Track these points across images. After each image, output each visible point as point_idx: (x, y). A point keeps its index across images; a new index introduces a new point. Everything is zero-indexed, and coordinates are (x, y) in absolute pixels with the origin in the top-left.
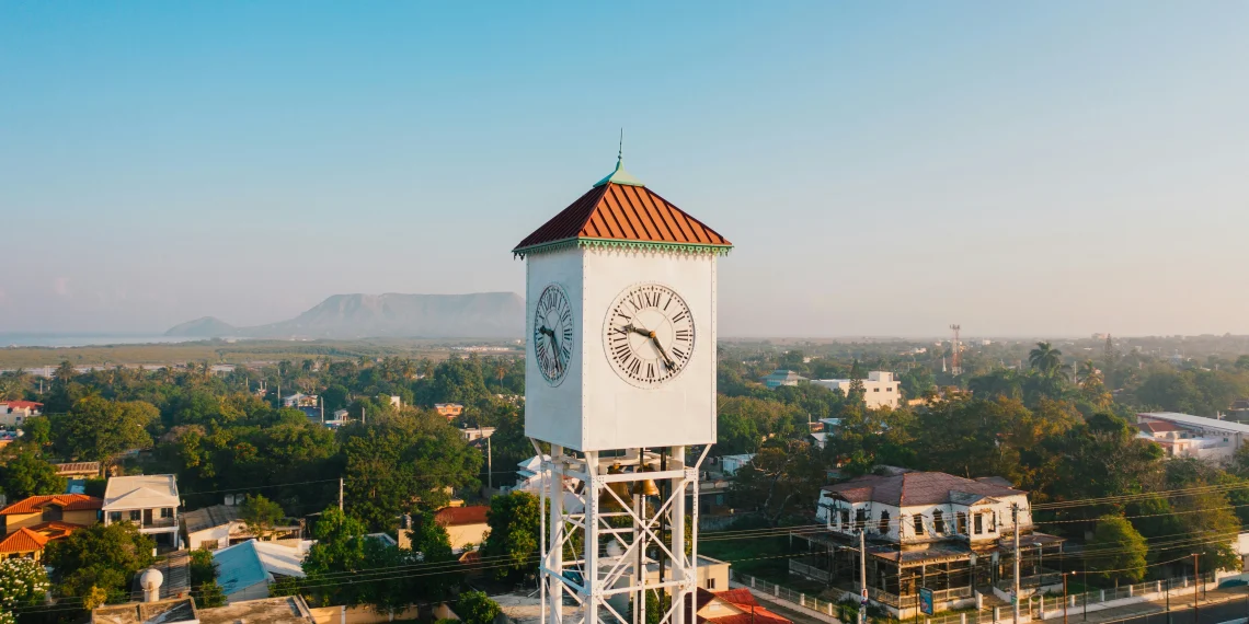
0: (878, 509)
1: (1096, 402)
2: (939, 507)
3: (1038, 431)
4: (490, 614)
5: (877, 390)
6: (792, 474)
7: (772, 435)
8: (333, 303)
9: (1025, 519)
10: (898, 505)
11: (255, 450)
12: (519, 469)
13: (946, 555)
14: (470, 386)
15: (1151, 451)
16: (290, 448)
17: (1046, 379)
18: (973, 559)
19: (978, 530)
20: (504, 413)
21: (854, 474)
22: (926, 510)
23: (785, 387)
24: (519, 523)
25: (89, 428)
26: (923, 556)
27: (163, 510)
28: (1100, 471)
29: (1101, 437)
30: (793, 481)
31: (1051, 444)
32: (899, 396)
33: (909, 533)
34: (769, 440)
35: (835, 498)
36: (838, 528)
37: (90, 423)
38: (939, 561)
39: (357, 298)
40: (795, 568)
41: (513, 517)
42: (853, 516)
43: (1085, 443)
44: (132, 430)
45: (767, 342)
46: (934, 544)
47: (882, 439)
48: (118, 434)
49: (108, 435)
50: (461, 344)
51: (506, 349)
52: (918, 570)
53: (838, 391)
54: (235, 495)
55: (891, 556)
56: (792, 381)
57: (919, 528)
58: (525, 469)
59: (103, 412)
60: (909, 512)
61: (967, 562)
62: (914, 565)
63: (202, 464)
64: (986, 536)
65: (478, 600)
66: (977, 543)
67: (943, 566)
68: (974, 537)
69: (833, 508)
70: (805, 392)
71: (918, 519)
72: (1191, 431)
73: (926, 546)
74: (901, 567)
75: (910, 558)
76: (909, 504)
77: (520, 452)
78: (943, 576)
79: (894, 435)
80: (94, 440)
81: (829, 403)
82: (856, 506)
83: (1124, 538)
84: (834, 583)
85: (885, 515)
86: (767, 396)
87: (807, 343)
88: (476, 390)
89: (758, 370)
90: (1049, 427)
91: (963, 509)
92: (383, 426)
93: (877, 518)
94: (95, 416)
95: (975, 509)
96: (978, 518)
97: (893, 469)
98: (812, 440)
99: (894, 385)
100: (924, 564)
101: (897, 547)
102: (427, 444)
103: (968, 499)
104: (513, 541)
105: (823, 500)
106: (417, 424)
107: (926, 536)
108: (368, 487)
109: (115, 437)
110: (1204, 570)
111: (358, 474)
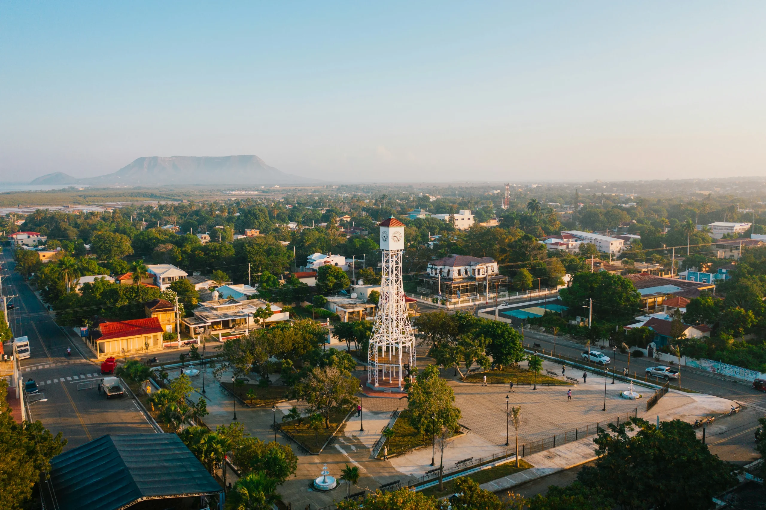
0: (447, 268)
1: (553, 226)
2: (467, 267)
3: (507, 240)
4: (325, 301)
5: (463, 219)
6: (419, 259)
7: (412, 243)
8: (140, 162)
9: (496, 270)
10: (453, 266)
11: (203, 253)
12: (307, 259)
13: (468, 282)
14: (262, 220)
15: (541, 247)
16: (217, 253)
17: (531, 216)
18: (477, 284)
19: (479, 274)
20: (294, 235)
21: (441, 256)
22: (462, 268)
23: (419, 219)
24: (330, 274)
25: (108, 245)
26: (460, 283)
27: (179, 277)
28: (524, 254)
29: (525, 243)
30: (420, 261)
31: (510, 245)
32: (474, 222)
33: (456, 275)
34: (411, 245)
35: (433, 265)
36: (434, 275)
37: (107, 243)
38: (465, 284)
39: (155, 159)
40: (419, 289)
41: (328, 273)
42: (438, 271)
43: (519, 245)
44: (126, 246)
45: (411, 187)
46: (464, 279)
47: (455, 244)
48: (120, 248)
49: (116, 249)
50: (228, 190)
51: (256, 192)
52: (458, 287)
53: (444, 220)
54: (197, 271)
55: (450, 283)
56: (422, 216)
57: (459, 274)
58: (311, 259)
59: (112, 238)
60: (456, 269)
61: (475, 285)
62: (457, 285)
63: (183, 259)
64: (481, 276)
65: (321, 297)
66: (479, 279)
67: (467, 286)
68: (477, 277)
69: (432, 269)
70: (428, 221)
71: (459, 271)
72: (579, 238)
73: (461, 280)
74: (453, 286)
75: (456, 283)
76: (456, 266)
77: (307, 252)
78: (467, 289)
79: (459, 242)
80: (110, 251)
81: (440, 227)
82: (439, 268)
83: (525, 275)
84: (432, 293)
85: (449, 270)
86: (410, 223)
87: (434, 187)
88: (266, 222)
89: (406, 207)
90: (511, 239)
91: (474, 267)
92: (250, 242)
93: (446, 271)
94: (109, 240)
95: (478, 267)
96: (479, 270)
97: (454, 255)
98: (429, 245)
99: (471, 216)
100: (460, 285)
101: (452, 280)
102: (273, 250)
103: (476, 264)
104: (329, 280)
105: (429, 266)
106: (265, 241)
107: (461, 276)
108: (258, 266)
109: (119, 249)
110: (554, 286)
111: (255, 261)
